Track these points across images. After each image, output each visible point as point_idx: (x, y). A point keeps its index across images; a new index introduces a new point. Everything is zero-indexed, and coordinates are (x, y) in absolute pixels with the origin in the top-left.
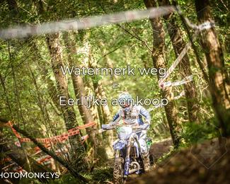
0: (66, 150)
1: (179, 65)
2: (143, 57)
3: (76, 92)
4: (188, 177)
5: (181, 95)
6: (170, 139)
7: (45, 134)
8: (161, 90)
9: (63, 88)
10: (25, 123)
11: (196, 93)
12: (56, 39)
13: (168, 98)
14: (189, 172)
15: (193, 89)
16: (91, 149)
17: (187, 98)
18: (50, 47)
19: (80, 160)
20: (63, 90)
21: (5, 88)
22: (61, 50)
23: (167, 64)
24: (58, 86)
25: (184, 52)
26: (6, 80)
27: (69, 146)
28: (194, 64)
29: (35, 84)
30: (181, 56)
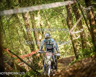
0: (31, 60)
1: (78, 24)
2: (63, 21)
3: (35, 36)
4: (82, 72)
6: (74, 55)
7: (22, 53)
8: (71, 35)
9: (29, 34)
10: (13, 49)
11: (85, 36)
12: (26, 14)
13: (73, 38)
14: (82, 70)
15: (84, 34)
16: (41, 60)
17: (81, 38)
18: (24, 17)
20: (29, 35)
21: (5, 35)
22: (28, 19)
24: (27, 34)
25: (80, 19)
26: (6, 31)
27: (32, 58)
28: (84, 24)
29: (18, 33)
30: (79, 21)
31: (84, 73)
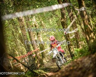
3: (30, 37)
4: (78, 71)
5: (73, 36)
6: (70, 54)
8: (65, 35)
16: (37, 60)
19: (33, 65)
20: (25, 37)
22: (23, 20)
24: (23, 35)
27: (28, 59)
31: (79, 73)
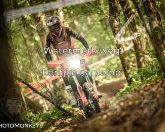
19: (60, 96)
23: (120, 26)
